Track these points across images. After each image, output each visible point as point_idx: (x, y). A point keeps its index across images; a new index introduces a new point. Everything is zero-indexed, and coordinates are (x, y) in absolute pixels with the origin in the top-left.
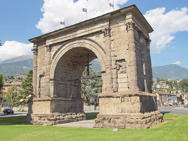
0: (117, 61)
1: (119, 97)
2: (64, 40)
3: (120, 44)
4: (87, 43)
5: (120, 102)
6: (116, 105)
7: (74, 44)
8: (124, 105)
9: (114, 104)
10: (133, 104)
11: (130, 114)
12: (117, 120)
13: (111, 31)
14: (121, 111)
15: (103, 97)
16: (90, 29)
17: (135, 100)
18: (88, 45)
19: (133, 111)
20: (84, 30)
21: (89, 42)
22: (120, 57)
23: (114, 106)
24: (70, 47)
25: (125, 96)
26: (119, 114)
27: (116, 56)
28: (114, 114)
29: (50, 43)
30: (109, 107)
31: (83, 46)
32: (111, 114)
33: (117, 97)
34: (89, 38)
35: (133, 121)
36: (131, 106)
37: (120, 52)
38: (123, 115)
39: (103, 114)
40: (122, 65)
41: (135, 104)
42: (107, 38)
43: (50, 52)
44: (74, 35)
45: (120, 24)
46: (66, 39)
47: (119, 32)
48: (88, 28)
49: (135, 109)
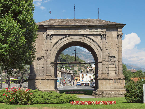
0: (109, 56)
1: (112, 80)
2: (66, 33)
3: (112, 46)
4: (87, 40)
5: (113, 82)
6: (110, 84)
7: (75, 38)
8: (116, 85)
9: (109, 84)
10: (121, 84)
11: (119, 89)
12: (111, 93)
13: (106, 36)
14: (113, 88)
15: (102, 79)
16: (91, 30)
17: (122, 82)
18: (88, 42)
19: (121, 88)
20: (85, 30)
21: (89, 40)
22: (112, 54)
23: (109, 85)
24: (71, 40)
25: (116, 79)
26: (112, 90)
27: (109, 53)
28: (109, 89)
29: (52, 33)
30: (105, 85)
31: (83, 41)
32: (107, 89)
33: (111, 80)
34: (89, 37)
35: (121, 93)
36: (120, 85)
37: (112, 51)
38: (115, 91)
39: (102, 89)
40: (112, 59)
41: (122, 84)
42: (104, 40)
43: (50, 40)
44: (76, 32)
45: (113, 33)
46: (69, 33)
47: (112, 38)
48: (89, 30)
49: (123, 87)
